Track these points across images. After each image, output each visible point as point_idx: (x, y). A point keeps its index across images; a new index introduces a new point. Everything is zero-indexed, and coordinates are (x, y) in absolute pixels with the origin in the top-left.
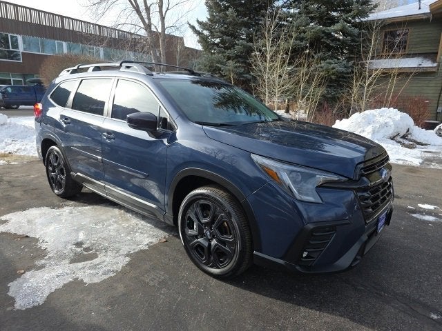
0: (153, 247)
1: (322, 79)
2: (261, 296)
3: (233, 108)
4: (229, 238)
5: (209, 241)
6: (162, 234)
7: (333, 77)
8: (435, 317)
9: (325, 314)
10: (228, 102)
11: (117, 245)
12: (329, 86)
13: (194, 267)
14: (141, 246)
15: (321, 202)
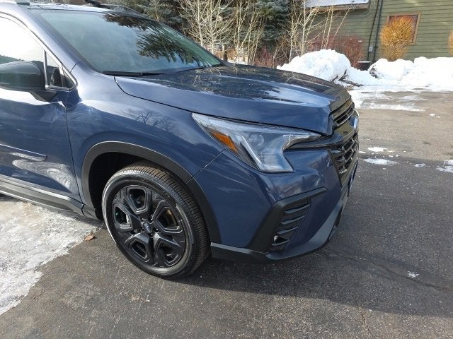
0: (75, 251)
1: (259, 20)
2: (224, 291)
3: (165, 55)
4: (177, 230)
5: (150, 236)
6: (88, 229)
7: (270, 17)
8: (413, 276)
9: (302, 299)
10: (157, 47)
11: (22, 256)
12: (267, 29)
13: (135, 269)
14: (57, 251)
15: (291, 170)
